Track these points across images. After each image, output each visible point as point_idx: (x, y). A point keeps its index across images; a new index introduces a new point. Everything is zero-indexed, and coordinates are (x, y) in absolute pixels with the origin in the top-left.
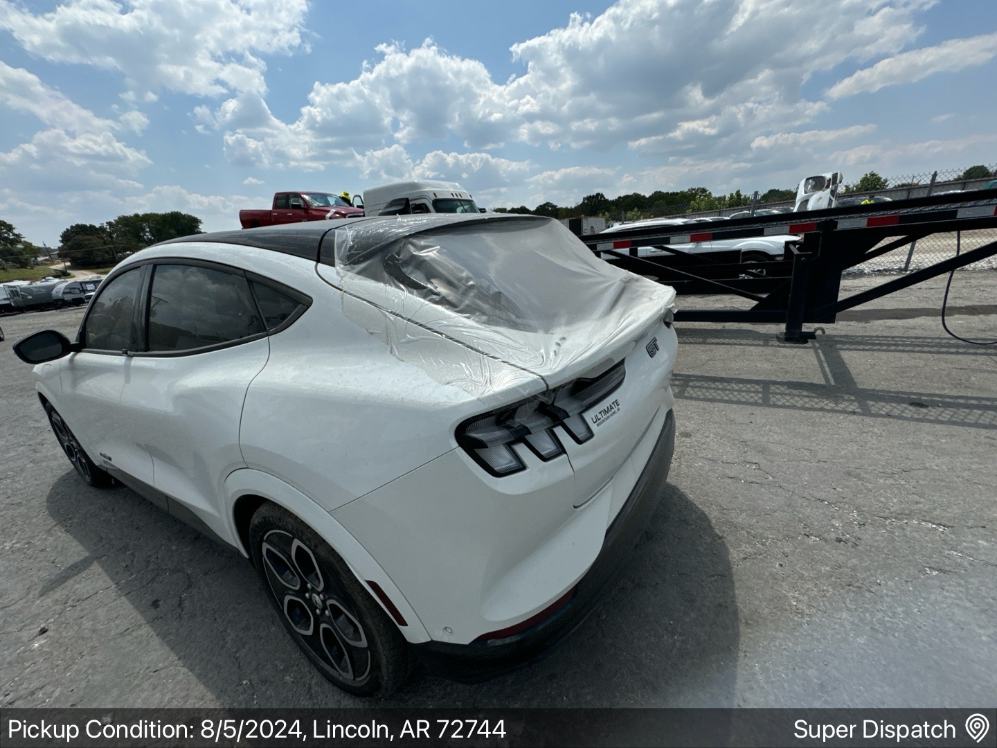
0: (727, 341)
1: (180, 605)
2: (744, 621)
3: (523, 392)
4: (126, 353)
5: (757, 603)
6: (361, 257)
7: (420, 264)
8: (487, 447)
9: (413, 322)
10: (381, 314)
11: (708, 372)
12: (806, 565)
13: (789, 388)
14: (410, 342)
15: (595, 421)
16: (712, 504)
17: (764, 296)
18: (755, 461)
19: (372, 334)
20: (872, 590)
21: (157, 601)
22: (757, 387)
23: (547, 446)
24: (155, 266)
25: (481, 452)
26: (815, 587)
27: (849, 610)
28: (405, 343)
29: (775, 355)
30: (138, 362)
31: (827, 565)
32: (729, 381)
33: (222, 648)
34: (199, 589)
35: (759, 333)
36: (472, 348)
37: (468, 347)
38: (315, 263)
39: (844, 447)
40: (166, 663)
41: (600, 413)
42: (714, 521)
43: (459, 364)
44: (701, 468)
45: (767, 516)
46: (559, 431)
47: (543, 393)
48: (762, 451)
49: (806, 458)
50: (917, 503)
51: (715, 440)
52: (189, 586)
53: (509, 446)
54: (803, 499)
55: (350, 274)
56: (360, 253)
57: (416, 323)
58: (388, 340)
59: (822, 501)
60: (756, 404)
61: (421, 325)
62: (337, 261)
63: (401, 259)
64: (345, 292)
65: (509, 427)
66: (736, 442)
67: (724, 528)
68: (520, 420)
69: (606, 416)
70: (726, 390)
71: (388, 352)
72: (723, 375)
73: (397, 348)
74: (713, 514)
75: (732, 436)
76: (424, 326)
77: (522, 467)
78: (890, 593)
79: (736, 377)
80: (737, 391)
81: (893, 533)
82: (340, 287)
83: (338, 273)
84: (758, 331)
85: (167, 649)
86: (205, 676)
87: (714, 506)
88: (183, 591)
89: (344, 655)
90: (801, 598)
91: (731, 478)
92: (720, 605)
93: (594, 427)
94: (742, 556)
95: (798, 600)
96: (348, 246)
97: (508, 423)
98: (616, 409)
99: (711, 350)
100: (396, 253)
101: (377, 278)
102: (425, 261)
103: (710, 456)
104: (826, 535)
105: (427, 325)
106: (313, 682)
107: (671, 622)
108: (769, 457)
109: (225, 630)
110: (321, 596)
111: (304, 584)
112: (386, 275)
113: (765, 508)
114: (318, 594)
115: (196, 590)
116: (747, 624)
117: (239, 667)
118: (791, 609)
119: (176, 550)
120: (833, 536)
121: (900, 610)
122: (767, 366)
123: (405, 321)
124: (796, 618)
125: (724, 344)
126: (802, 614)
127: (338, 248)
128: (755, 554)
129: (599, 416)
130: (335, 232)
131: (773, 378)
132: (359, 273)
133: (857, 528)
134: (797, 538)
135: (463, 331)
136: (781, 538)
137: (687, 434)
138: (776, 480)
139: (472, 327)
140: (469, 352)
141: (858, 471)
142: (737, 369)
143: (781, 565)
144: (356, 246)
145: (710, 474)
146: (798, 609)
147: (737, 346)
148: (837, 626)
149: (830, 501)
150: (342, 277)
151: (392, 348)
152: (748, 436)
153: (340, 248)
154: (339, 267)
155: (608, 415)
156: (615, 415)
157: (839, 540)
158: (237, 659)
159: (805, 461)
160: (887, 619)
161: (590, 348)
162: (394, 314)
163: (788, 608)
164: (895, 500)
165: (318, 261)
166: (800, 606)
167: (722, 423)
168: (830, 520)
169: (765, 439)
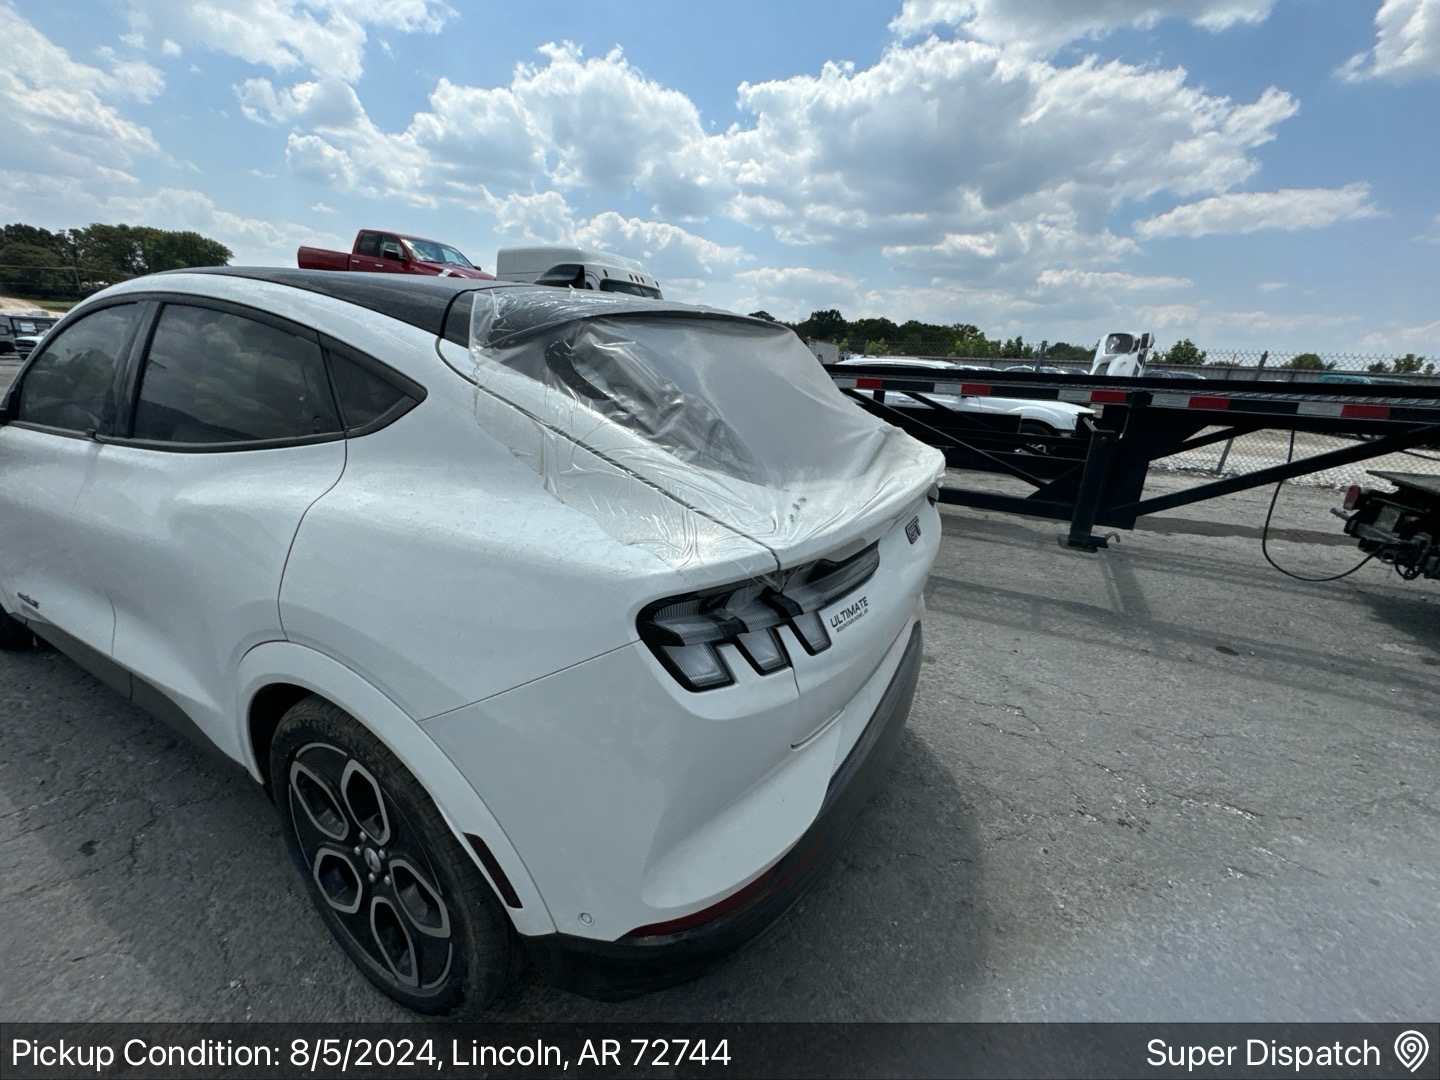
0: (989, 536)
1: (131, 852)
2: (993, 927)
3: (745, 569)
4: (93, 436)
5: (1012, 902)
6: (509, 339)
7: (601, 361)
8: (683, 645)
9: (584, 446)
10: (535, 428)
11: (963, 575)
12: (1079, 853)
13: (1067, 609)
14: (576, 474)
15: (835, 623)
16: (958, 759)
17: (1048, 482)
18: (1018, 704)
19: (517, 455)
20: (1161, 893)
21: (90, 843)
22: (1026, 604)
23: (767, 653)
24: (163, 305)
25: (672, 651)
26: (1089, 885)
27: (1131, 919)
28: (568, 475)
29: (1050, 564)
30: (111, 452)
31: (1105, 855)
32: (989, 591)
33: (198, 926)
34: (168, 827)
35: (1031, 531)
36: (671, 497)
37: (666, 493)
38: (436, 337)
39: (1132, 696)
40: (99, 946)
41: (842, 613)
42: (960, 783)
43: (650, 518)
44: (946, 708)
45: (1030, 781)
46: (786, 633)
47: (772, 575)
48: (1028, 692)
49: (1083, 707)
50: (1221, 780)
51: (967, 670)
52: (150, 824)
53: (714, 646)
54: (1078, 763)
55: (491, 362)
56: (509, 333)
57: (589, 449)
58: (542, 469)
59: (1103, 767)
60: (1021, 626)
61: (596, 453)
62: (472, 339)
63: (575, 351)
64: (481, 387)
65: (717, 619)
66: (995, 676)
67: (972, 794)
68: (734, 610)
69: (850, 619)
70: (985, 603)
71: (542, 488)
72: (982, 582)
73: (556, 483)
74: (960, 772)
75: (990, 667)
76: (601, 455)
77: (728, 680)
78: (1183, 899)
79: (998, 587)
80: (999, 606)
81: (1190, 818)
82: (475, 380)
83: (472, 357)
84: (1030, 528)
85: (102, 922)
86: (166, 972)
87: (960, 763)
88: (140, 830)
89: (406, 947)
90: (1071, 899)
91: (986, 725)
92: (963, 903)
93: (832, 632)
94: (995, 834)
95: (1066, 902)
96: (493, 320)
97: (716, 612)
98: (862, 610)
99: (968, 547)
100: (568, 341)
101: (532, 374)
102: (611, 358)
103: (959, 692)
104: (1105, 815)
105: (605, 454)
106: (349, 987)
107: (896, 923)
108: (1037, 701)
109: (207, 899)
110: (381, 852)
111: (354, 831)
112: (548, 371)
113: (1029, 771)
114: (377, 849)
115: (162, 828)
116: (998, 931)
117: (225, 958)
118: (1057, 914)
119: (134, 762)
120: (1115, 816)
121: (1195, 923)
122: (1039, 576)
123: (573, 444)
124: (1063, 927)
125: (985, 540)
126: (1071, 921)
127: (476, 321)
128: (1013, 833)
129: (841, 618)
130: (472, 297)
131: (1047, 594)
132: (506, 362)
133: (1145, 808)
134: (1068, 816)
135: (657, 469)
136: (1047, 813)
137: (930, 657)
138: (1044, 733)
139: (673, 466)
140: (666, 501)
141: (1149, 731)
142: (1002, 577)
143: (1046, 852)
144: (505, 322)
145: (957, 717)
146: (1065, 914)
147: (1002, 546)
148: (1115, 941)
149: (1113, 769)
150: (478, 365)
151: (547, 481)
152: (1010, 669)
153: (478, 320)
154: (475, 348)
155: (852, 617)
156: (861, 619)
157: (1122, 823)
158: (223, 945)
159: (1083, 710)
160: (1179, 934)
161: (840, 518)
162: (556, 430)
163: (1053, 911)
164: (1194, 774)
165: (441, 335)
166: (1068, 910)
167: (977, 647)
168: (1112, 795)
169: (1032, 676)
